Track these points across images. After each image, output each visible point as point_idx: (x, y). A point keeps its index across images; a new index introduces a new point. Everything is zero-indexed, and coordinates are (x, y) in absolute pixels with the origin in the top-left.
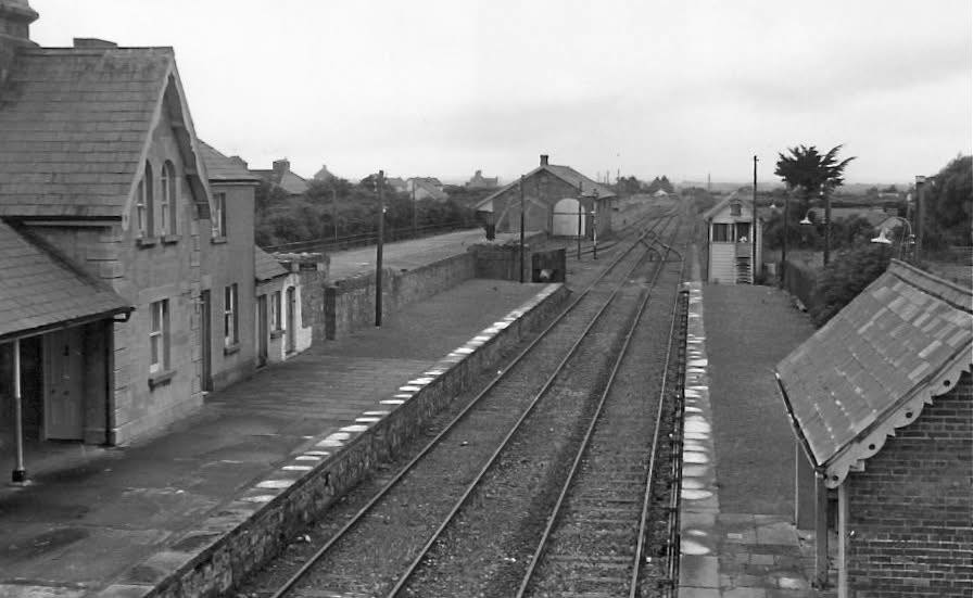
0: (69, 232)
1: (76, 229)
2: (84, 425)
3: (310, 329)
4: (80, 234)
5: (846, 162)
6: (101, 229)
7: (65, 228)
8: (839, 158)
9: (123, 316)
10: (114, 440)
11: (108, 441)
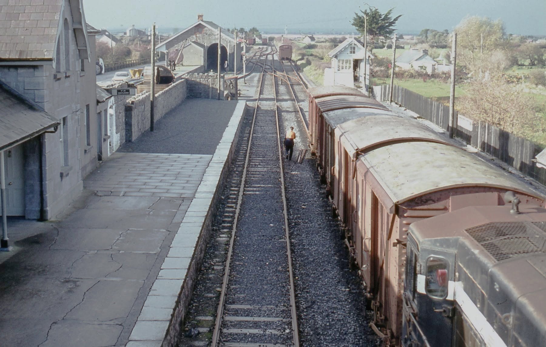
0: (12, 70)
1: (16, 67)
2: (25, 206)
3: (119, 134)
4: (20, 71)
5: (397, 18)
6: (35, 67)
7: (9, 67)
8: (393, 16)
9: (52, 129)
10: (47, 216)
11: (42, 217)
